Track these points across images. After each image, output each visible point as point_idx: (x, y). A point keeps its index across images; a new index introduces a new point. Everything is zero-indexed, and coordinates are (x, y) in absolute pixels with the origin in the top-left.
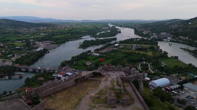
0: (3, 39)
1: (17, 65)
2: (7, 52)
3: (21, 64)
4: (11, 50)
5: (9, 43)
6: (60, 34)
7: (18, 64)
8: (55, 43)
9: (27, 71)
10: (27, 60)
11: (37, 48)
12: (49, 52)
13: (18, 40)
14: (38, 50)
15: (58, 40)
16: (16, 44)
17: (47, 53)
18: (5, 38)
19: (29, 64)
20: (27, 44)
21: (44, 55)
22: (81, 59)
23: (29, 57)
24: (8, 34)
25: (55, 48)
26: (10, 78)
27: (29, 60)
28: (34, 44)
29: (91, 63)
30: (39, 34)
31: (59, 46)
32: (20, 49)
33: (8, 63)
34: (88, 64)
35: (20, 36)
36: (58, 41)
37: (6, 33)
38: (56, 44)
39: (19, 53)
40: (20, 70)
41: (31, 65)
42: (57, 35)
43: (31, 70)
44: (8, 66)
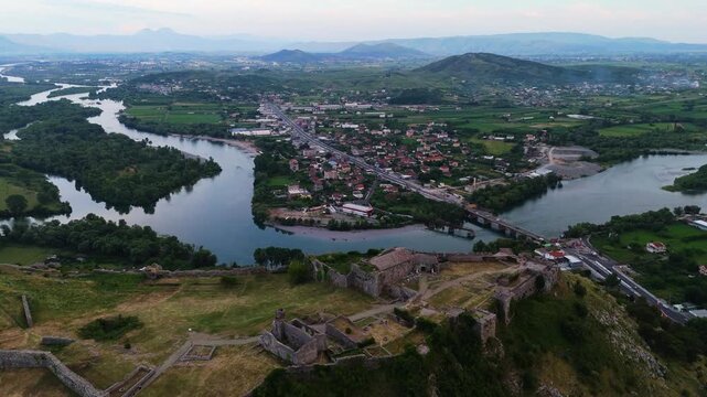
0: (463, 123)
1: (470, 207)
2: (462, 167)
3: (481, 206)
4: (470, 164)
5: (474, 140)
6: (635, 123)
7: (474, 206)
8: (594, 156)
9: (487, 226)
10: (495, 199)
11: (535, 166)
12: (561, 186)
13: (497, 133)
14: (534, 174)
15: (612, 146)
16: (488, 144)
17: (553, 188)
18: (468, 122)
19: (497, 211)
20: (514, 150)
21: (545, 192)
22: (641, 227)
23: (503, 193)
24: (479, 108)
25: (585, 176)
26: (451, 233)
27: (501, 201)
28: (533, 153)
29: (662, 249)
30: (564, 116)
31: (604, 170)
32: (491, 164)
33: (457, 198)
34: (651, 250)
35: (506, 119)
36: (609, 152)
37: (476, 104)
38: (598, 161)
39: (486, 175)
40: (474, 221)
41: (501, 213)
42: (624, 123)
43: (495, 226)
44: (453, 206)
